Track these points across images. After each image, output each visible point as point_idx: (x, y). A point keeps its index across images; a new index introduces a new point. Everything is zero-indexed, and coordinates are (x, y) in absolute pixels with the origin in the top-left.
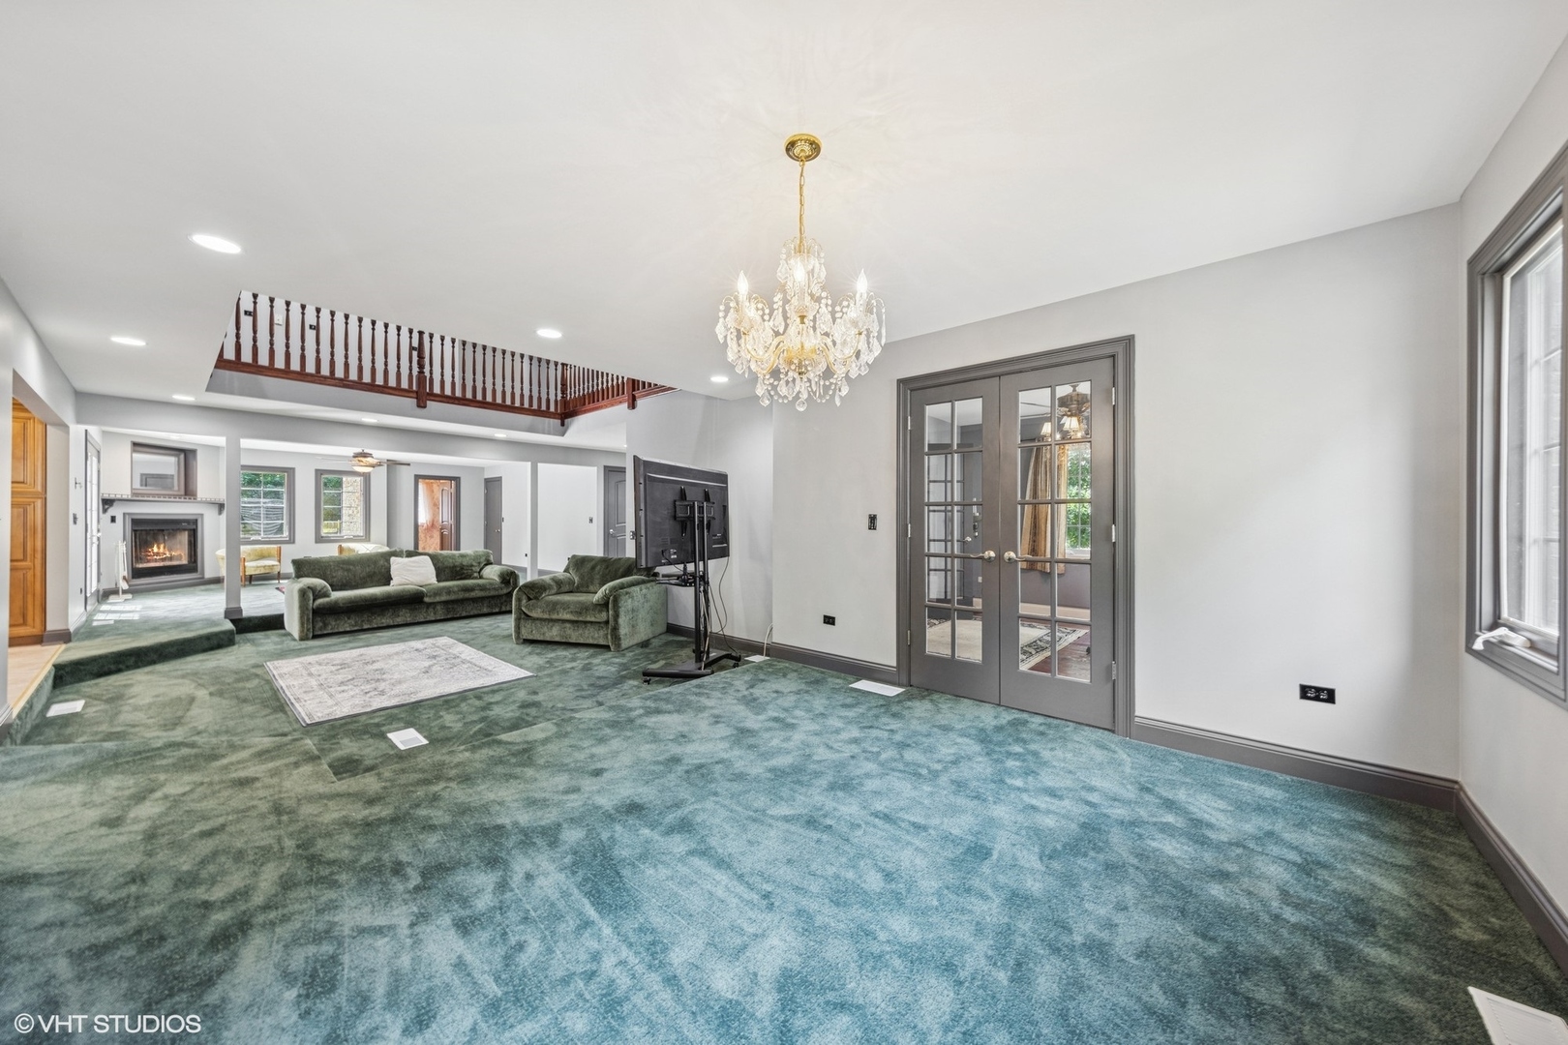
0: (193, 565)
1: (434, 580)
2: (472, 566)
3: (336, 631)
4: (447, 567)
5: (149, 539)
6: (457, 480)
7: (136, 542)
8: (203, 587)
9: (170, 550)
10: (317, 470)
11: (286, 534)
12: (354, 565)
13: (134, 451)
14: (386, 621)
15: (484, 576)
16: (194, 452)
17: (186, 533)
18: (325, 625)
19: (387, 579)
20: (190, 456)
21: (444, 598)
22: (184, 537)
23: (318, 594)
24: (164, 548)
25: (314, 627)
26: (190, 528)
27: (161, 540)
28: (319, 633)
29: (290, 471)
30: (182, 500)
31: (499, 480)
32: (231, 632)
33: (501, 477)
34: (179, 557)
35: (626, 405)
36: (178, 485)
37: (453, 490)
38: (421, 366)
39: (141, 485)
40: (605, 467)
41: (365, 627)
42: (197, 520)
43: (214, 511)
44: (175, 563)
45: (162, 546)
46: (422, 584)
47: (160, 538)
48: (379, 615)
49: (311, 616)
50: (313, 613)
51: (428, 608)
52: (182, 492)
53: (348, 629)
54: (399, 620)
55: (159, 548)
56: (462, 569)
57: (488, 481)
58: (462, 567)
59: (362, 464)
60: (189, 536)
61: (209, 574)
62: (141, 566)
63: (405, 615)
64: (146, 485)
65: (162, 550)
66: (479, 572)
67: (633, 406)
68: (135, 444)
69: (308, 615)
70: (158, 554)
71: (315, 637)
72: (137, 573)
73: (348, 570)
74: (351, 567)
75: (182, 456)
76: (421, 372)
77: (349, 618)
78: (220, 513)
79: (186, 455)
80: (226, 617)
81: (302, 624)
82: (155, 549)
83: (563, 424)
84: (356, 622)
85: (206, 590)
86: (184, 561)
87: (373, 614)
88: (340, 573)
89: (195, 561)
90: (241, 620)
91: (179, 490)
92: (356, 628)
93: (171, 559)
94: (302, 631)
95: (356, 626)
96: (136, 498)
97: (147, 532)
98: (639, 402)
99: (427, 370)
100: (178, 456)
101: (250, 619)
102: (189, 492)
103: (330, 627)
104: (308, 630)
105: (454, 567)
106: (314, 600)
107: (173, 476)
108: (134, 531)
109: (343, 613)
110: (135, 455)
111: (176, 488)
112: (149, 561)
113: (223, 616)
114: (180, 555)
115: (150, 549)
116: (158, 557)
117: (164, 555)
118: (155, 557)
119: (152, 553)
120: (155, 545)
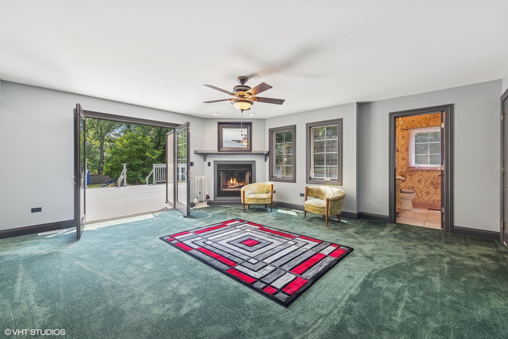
5: (228, 176)
9: (238, 183)
13: (219, 127)
16: (251, 123)
26: (248, 169)
42: (252, 164)
45: (235, 180)
47: (234, 175)
52: (249, 148)
55: (233, 181)
60: (248, 174)
65: (234, 182)
68: (220, 123)
70: (233, 184)
72: (220, 194)
75: (249, 127)
78: (266, 160)
82: (231, 182)
96: (221, 153)
97: (227, 171)
108: (219, 171)
115: (229, 182)
116: (233, 187)
117: (236, 186)
118: (231, 186)
119: (230, 184)
120: (231, 179)
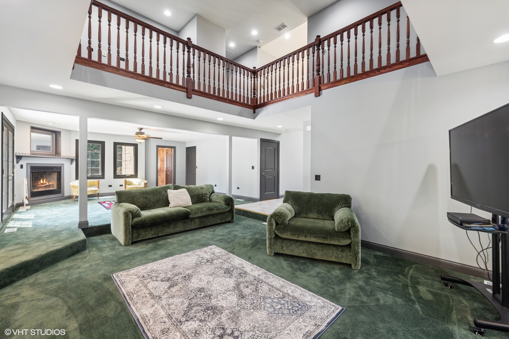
0: (59, 190)
1: (190, 204)
2: (207, 194)
3: (144, 238)
4: (195, 195)
5: (39, 177)
6: (174, 148)
7: (32, 178)
8: (64, 201)
9: (48, 182)
10: (114, 143)
11: (100, 174)
12: (149, 195)
13: (32, 131)
14: (171, 230)
15: (213, 200)
16: (60, 132)
17: (56, 173)
18: (139, 235)
19: (167, 203)
20: (58, 135)
21: (199, 215)
22: (55, 176)
23: (135, 215)
24: (46, 181)
25: (132, 237)
26: (58, 171)
27: (45, 177)
28: (135, 240)
29: (103, 143)
30: (54, 157)
31: (194, 148)
32: (84, 241)
33: (196, 146)
34: (53, 186)
35: (314, 94)
36: (52, 151)
37: (173, 153)
38: (189, 73)
39: (37, 149)
40: (261, 139)
41: (160, 235)
42: (61, 167)
43: (69, 162)
44: (51, 189)
45: (45, 180)
46: (185, 206)
47: (44, 176)
48: (167, 227)
49: (131, 230)
50: (132, 227)
51: (191, 221)
52: (54, 153)
53: (151, 237)
54: (177, 230)
55: (43, 181)
56: (202, 196)
57: (188, 149)
58: (202, 195)
59: (140, 138)
60: (57, 175)
61: (66, 194)
62: (35, 190)
63: (180, 227)
64: (39, 149)
65: (45, 182)
66: (209, 198)
67: (318, 94)
68: (33, 128)
69: (129, 230)
70: (43, 184)
71: (133, 243)
72: (33, 194)
73: (146, 198)
74: (148, 196)
75: (54, 135)
76: (189, 76)
77: (151, 230)
78: (71, 163)
79: (56, 134)
80: (79, 228)
81: (126, 235)
82: (42, 182)
83: (254, 112)
84: (155, 232)
85: (65, 203)
86: (55, 188)
87: (164, 226)
88: (142, 199)
89: (60, 188)
90: (87, 228)
91: (53, 152)
92: (155, 236)
93: (49, 186)
94: (126, 240)
95: (155, 235)
96: (33, 156)
97: (38, 173)
98: (324, 92)
99: (192, 75)
100: (52, 135)
101: (93, 228)
102: (57, 153)
103: (141, 236)
104: (129, 239)
105: (199, 195)
106: (132, 219)
107: (50, 146)
108: (32, 173)
109: (148, 227)
110: (32, 134)
111: (51, 151)
112: (38, 188)
113: (77, 226)
114: (53, 184)
115: (39, 182)
116: (43, 186)
117: (46, 185)
118: (41, 185)
119: (40, 184)
120: (42, 180)
